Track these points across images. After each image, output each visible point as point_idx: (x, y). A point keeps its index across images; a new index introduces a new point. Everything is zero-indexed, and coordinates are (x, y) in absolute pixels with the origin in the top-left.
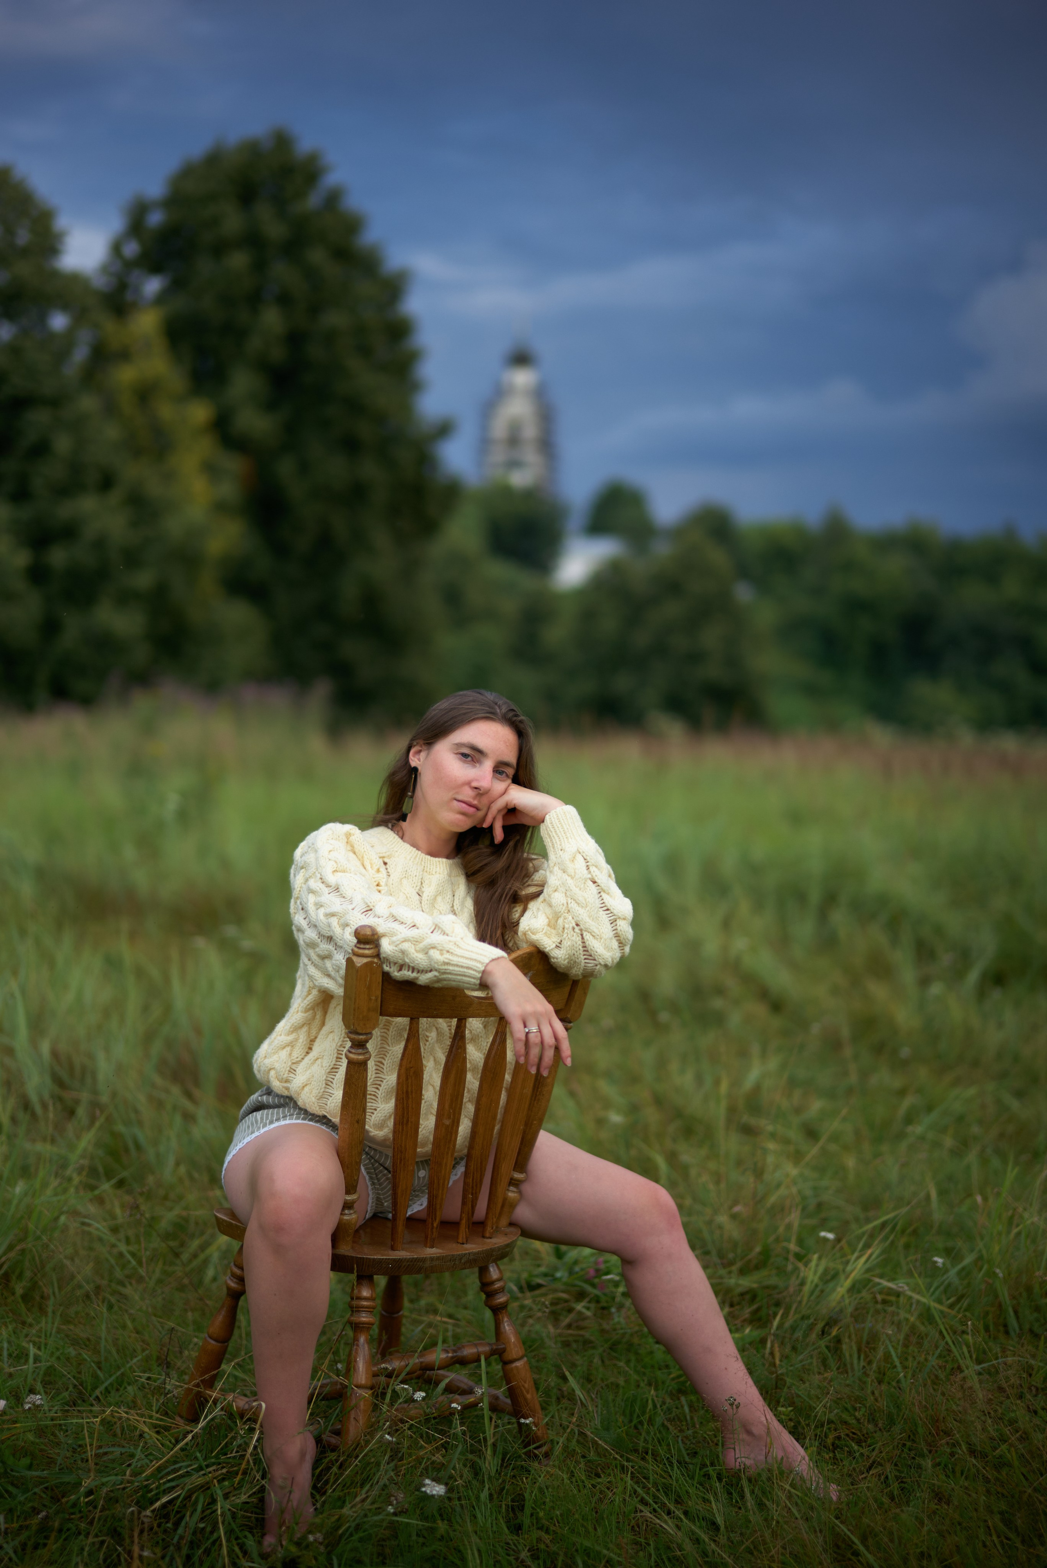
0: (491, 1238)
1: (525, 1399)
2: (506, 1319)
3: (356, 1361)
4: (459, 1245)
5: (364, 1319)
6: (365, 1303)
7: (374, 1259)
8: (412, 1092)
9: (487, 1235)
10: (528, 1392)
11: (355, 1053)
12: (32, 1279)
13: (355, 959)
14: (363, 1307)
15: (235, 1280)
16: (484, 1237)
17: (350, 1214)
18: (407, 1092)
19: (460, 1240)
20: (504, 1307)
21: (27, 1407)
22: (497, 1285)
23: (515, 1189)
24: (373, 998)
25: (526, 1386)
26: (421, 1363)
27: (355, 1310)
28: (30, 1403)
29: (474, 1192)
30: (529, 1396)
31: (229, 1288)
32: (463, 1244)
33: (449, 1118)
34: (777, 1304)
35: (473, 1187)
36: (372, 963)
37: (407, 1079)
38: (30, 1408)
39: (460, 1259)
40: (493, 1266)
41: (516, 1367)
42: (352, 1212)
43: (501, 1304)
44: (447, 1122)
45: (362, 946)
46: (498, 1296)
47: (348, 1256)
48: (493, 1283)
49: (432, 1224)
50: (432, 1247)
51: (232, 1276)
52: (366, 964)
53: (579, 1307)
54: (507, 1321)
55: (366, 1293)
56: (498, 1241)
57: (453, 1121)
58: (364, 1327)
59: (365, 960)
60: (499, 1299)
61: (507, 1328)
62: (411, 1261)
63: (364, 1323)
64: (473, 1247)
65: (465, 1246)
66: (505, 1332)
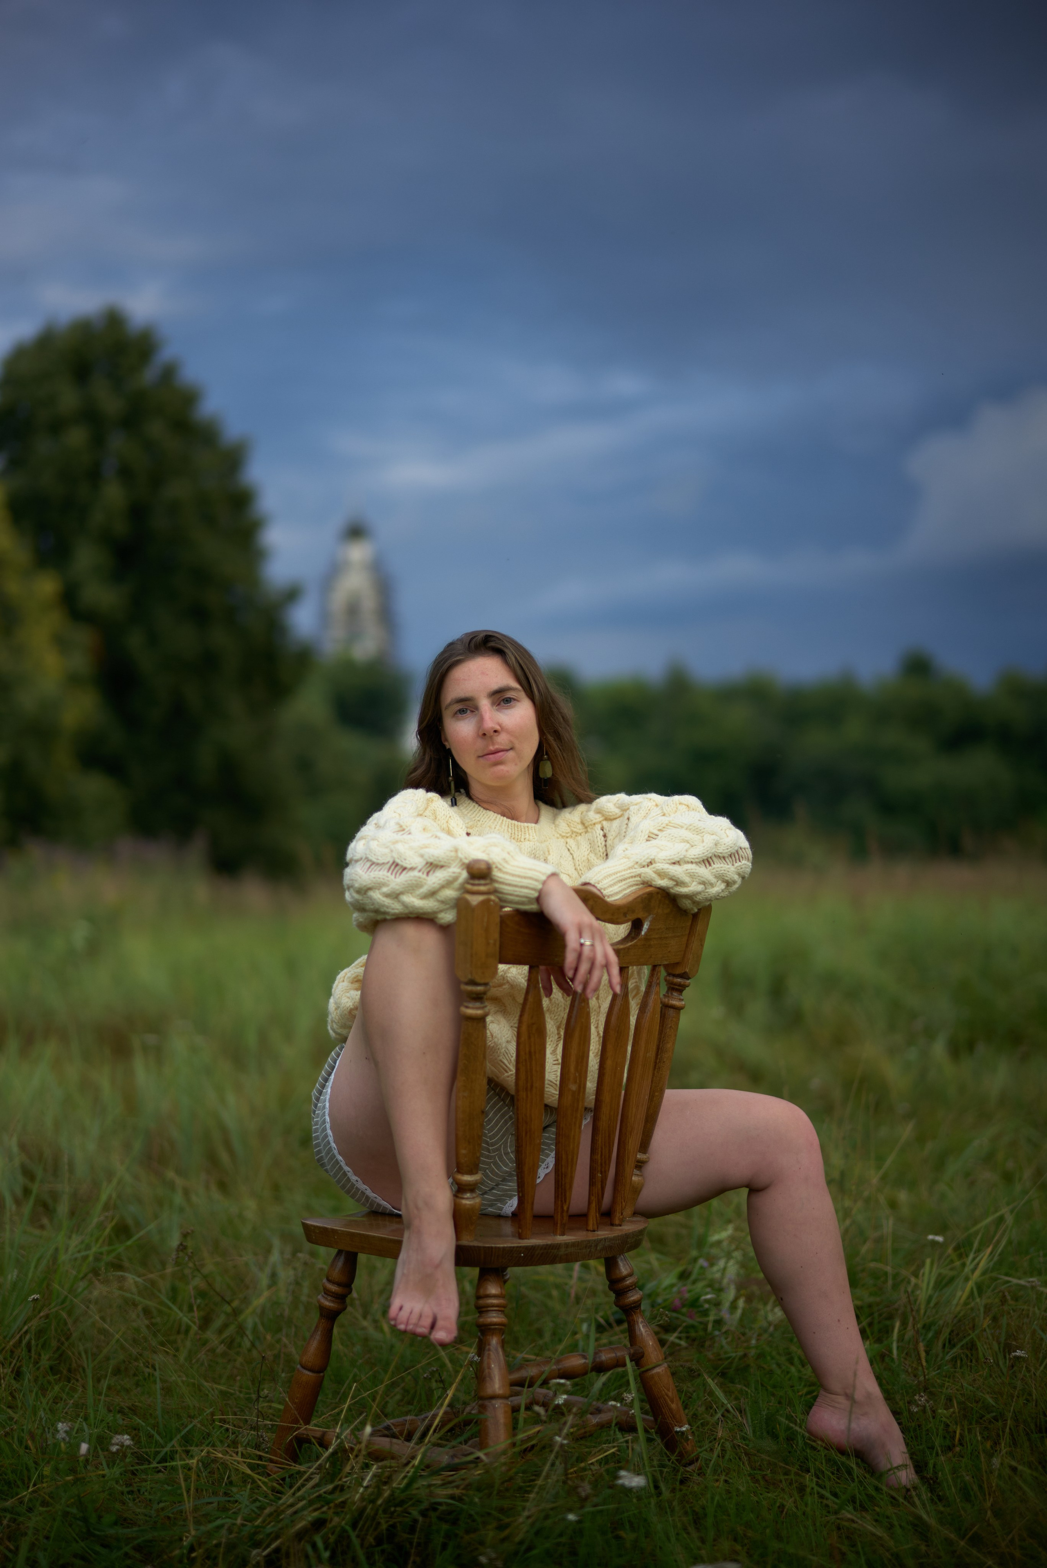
0: (620, 1225)
1: (670, 1410)
2: (640, 1320)
3: (489, 1368)
4: (590, 1232)
5: (495, 1320)
6: (495, 1301)
7: (504, 1248)
8: (535, 1052)
9: (617, 1222)
10: (672, 1402)
11: (473, 1008)
12: (58, 1348)
13: (469, 897)
14: (493, 1306)
15: (329, 1298)
16: (612, 1225)
17: (473, 1198)
18: (530, 1052)
19: (590, 1227)
20: (636, 1305)
21: (114, 1449)
22: (628, 1282)
23: (638, 1173)
24: (491, 941)
25: (670, 1394)
26: (559, 1370)
27: (481, 1310)
28: (117, 1444)
29: (603, 1170)
30: (673, 1406)
31: (322, 1308)
32: (594, 1231)
33: (575, 1082)
34: (891, 1317)
35: (601, 1164)
36: (488, 901)
37: (529, 1037)
38: (118, 1450)
39: (596, 1246)
40: (622, 1260)
41: (658, 1373)
42: (474, 1195)
43: (635, 1302)
44: (573, 1087)
45: (477, 882)
46: (630, 1294)
47: (474, 1247)
48: (624, 1278)
49: (562, 1207)
50: (563, 1234)
51: (325, 1293)
52: (483, 903)
53: (672, 1338)
54: (642, 1322)
55: (493, 1289)
56: (629, 1227)
57: (580, 1087)
58: (496, 1329)
59: (481, 898)
60: (632, 1296)
61: (642, 1329)
62: (545, 1249)
63: (495, 1324)
64: (604, 1233)
65: (596, 1232)
66: (642, 1334)
